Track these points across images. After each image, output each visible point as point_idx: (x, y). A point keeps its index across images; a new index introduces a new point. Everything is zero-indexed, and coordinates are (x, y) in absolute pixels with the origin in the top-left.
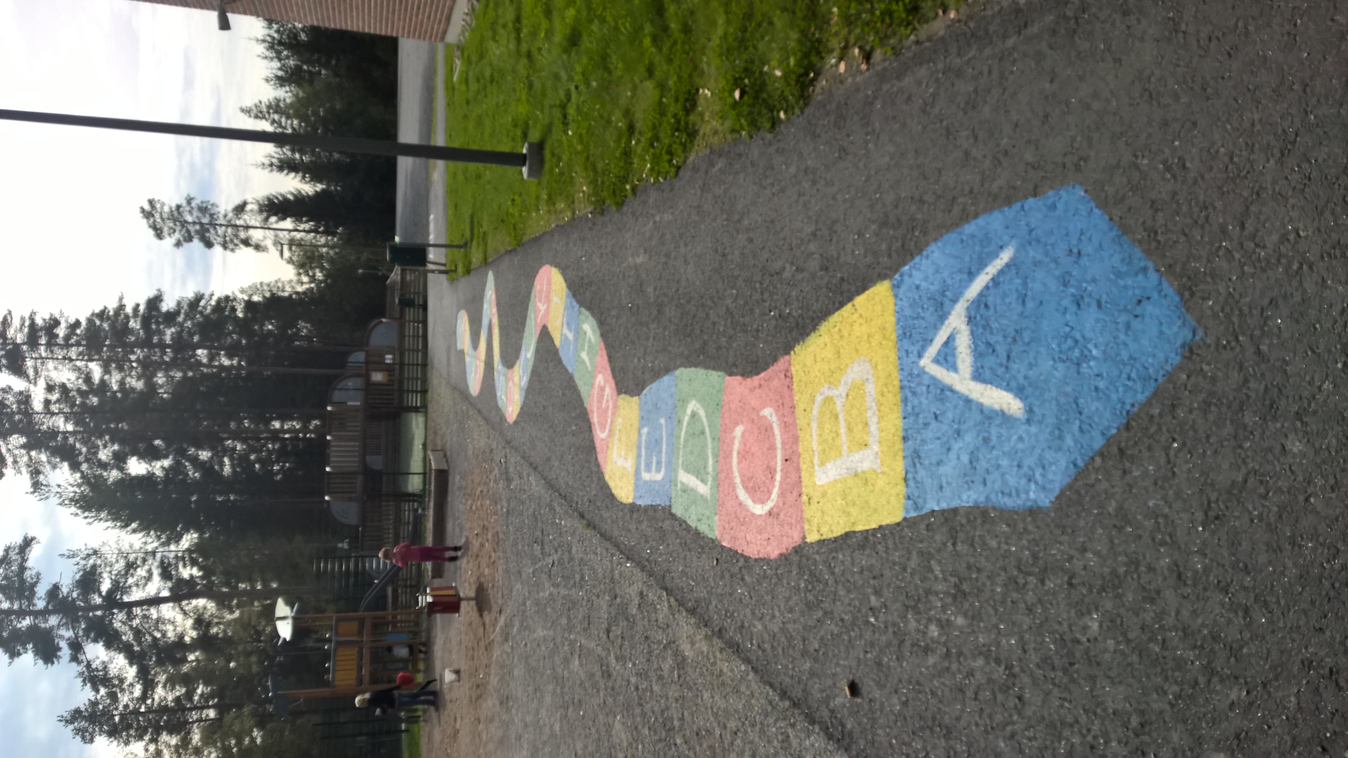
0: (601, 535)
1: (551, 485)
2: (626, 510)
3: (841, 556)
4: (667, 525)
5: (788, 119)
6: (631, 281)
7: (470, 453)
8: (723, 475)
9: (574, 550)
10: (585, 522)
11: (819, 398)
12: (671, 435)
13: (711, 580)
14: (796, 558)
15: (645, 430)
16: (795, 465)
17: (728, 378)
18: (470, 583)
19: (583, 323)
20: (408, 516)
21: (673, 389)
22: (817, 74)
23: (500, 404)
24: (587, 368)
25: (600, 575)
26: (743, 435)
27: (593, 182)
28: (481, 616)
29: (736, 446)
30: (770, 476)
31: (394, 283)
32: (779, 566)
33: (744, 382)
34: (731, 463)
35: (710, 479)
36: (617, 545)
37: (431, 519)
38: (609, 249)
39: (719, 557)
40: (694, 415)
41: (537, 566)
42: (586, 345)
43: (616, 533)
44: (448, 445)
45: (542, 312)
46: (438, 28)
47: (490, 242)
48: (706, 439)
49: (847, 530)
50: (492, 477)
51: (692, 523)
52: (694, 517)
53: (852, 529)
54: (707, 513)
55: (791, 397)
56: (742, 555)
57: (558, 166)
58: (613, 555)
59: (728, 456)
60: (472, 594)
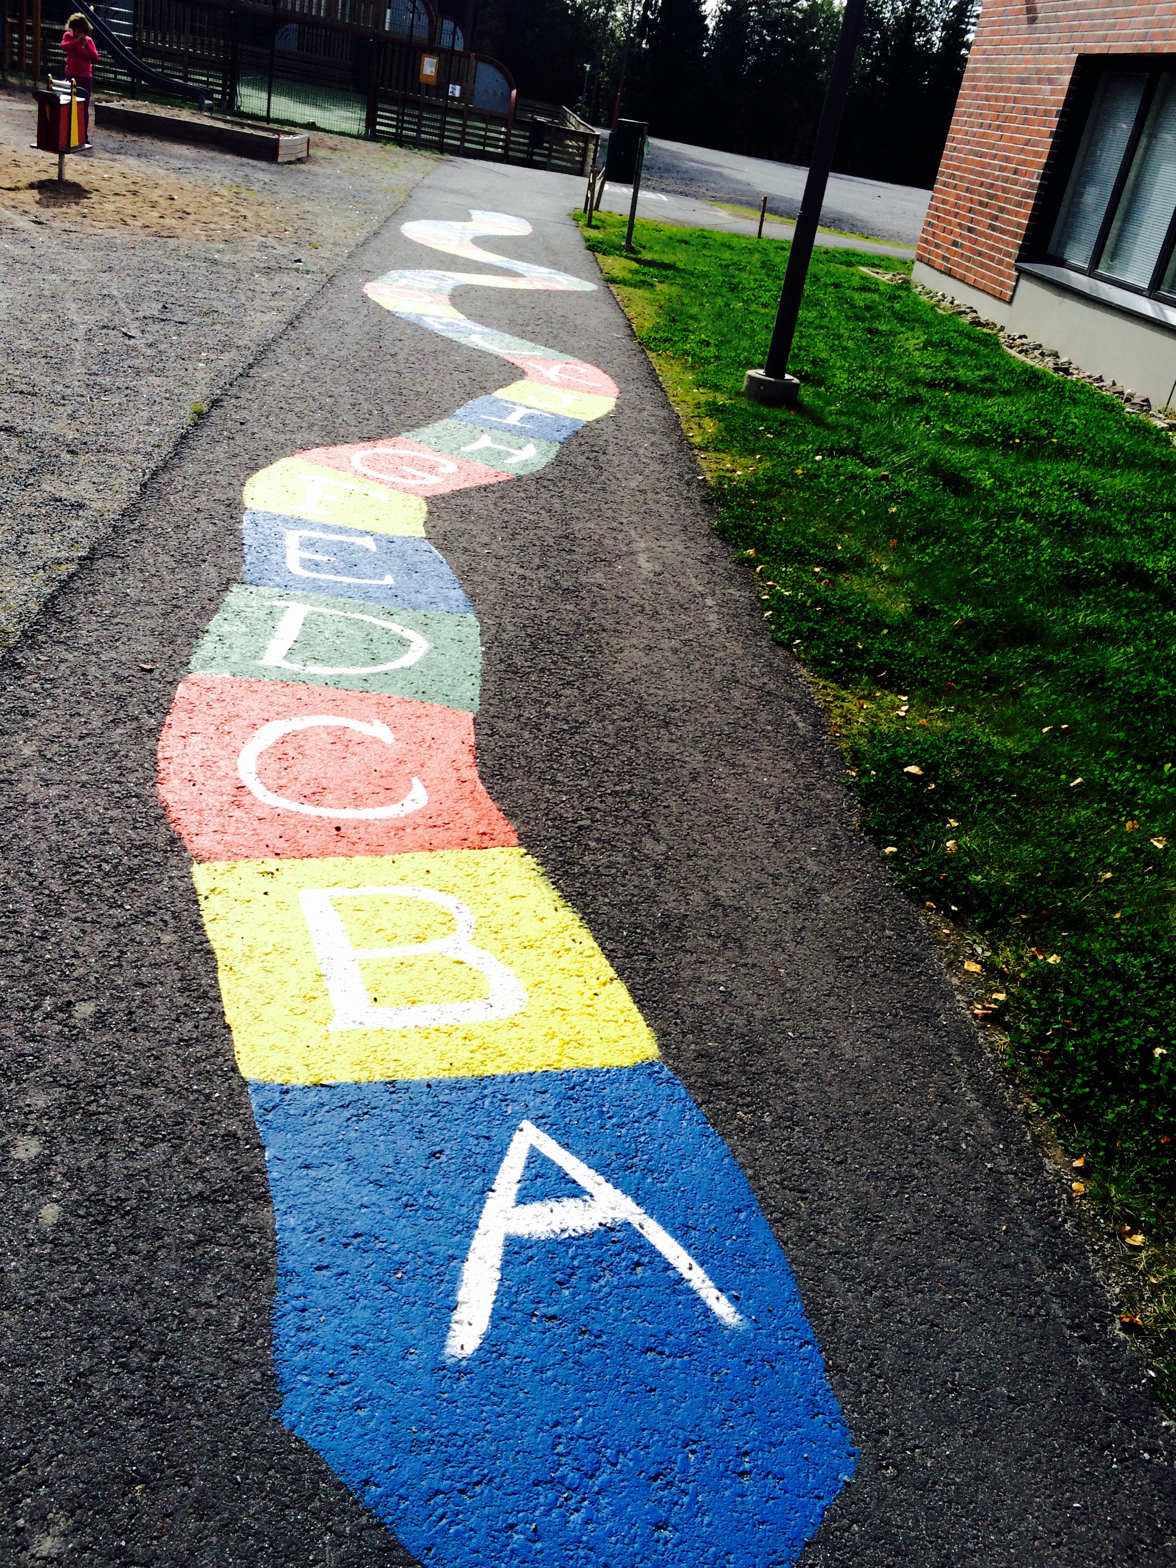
0: (183, 437)
1: (264, 350)
2: (231, 494)
3: (167, 938)
4: (209, 572)
5: (885, 858)
6: (608, 542)
7: (308, 206)
8: (302, 692)
9: (152, 379)
10: (205, 409)
11: (449, 902)
12: (367, 595)
13: (113, 654)
14: (161, 841)
15: (369, 543)
16: (331, 846)
17: (471, 716)
18: (87, 173)
19: (537, 446)
20: (199, 79)
21: (442, 606)
22: (955, 918)
23: (393, 274)
24: (465, 444)
25: (111, 427)
26: (375, 740)
27: (752, 490)
28: (32, 186)
29: (355, 725)
30: (307, 792)
31: (564, 119)
32: (145, 804)
33: (465, 748)
34: (326, 712)
35: (296, 667)
36: (165, 467)
37: (195, 120)
38: (654, 507)
39: (156, 674)
40: (404, 643)
41: (122, 305)
42: (502, 448)
43: (190, 468)
44: (315, 168)
45: (543, 370)
46: (937, 255)
47: (640, 292)
48: (364, 664)
49: (219, 954)
50: (270, 241)
51: (215, 625)
52: (226, 628)
53: (220, 965)
54: (235, 658)
55: (447, 845)
56: (161, 724)
57: (768, 429)
58: (148, 455)
59: (337, 707)
60: (69, 176)
